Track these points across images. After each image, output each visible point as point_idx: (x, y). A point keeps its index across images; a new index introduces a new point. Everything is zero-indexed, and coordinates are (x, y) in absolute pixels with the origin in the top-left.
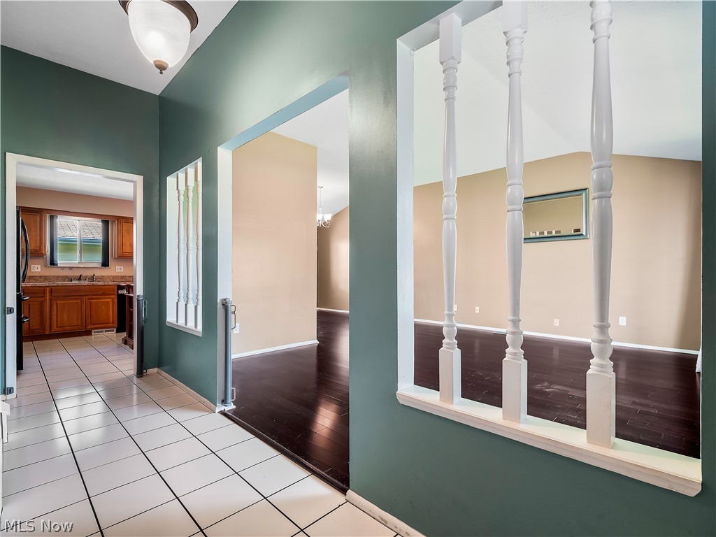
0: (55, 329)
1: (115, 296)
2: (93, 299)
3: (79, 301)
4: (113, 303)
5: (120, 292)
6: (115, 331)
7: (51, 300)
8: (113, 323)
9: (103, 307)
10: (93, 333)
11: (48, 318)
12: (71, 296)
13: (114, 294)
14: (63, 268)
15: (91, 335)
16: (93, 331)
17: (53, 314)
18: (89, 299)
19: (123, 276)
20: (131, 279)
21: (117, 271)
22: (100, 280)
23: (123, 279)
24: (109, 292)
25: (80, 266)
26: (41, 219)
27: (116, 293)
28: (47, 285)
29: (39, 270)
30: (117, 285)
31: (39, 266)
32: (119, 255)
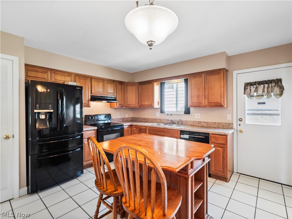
5: (182, 136)
19: (200, 122)
20: (205, 125)
21: (196, 117)
22: (185, 123)
23: (200, 124)
24: (174, 135)
25: (175, 114)
26: (152, 86)
27: (179, 136)
28: (147, 126)
29: (159, 115)
30: (180, 130)
31: (159, 113)
32: (190, 105)
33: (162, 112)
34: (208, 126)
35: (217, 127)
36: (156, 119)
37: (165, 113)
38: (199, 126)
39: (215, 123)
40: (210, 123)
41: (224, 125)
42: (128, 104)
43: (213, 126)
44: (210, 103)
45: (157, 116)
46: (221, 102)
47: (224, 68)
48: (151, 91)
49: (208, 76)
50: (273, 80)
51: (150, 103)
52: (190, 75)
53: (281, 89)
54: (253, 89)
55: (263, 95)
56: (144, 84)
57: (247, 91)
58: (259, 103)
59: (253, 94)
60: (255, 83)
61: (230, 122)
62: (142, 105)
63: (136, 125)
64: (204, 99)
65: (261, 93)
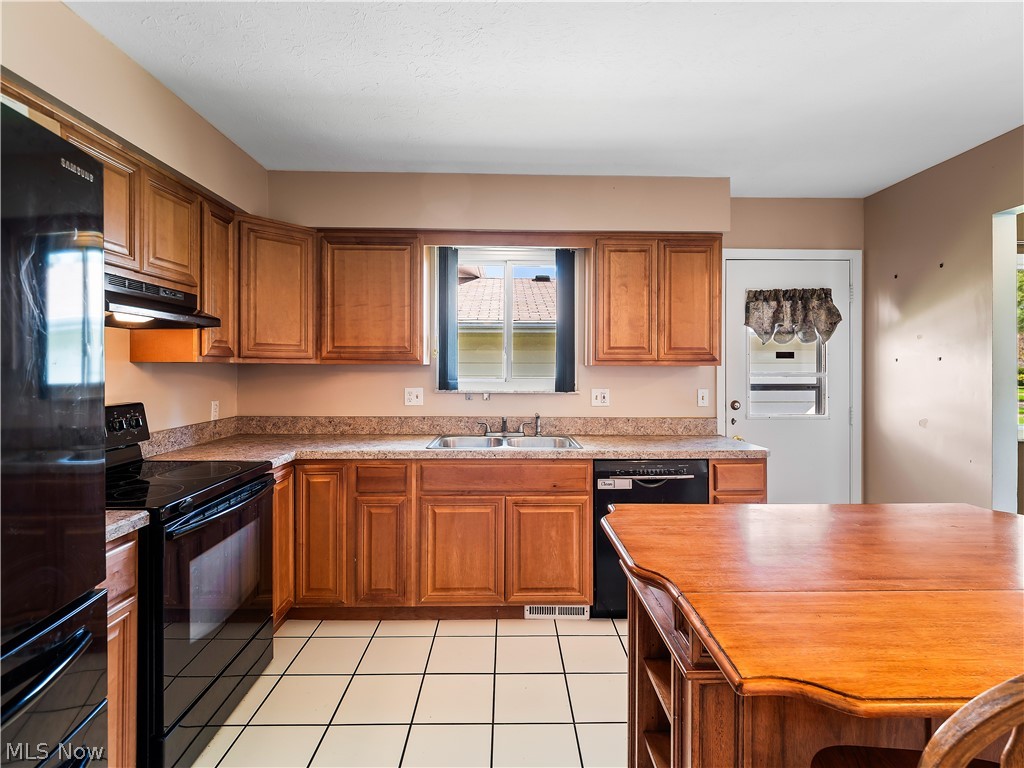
0: (430, 596)
1: (587, 499)
2: (524, 504)
3: (488, 511)
4: (581, 519)
5: (603, 484)
6: (587, 615)
7: (420, 500)
8: (581, 591)
9: (553, 534)
10: (527, 614)
11: (412, 556)
12: (469, 493)
13: (583, 492)
14: (468, 396)
15: (521, 616)
16: (527, 607)
17: (424, 546)
18: (516, 504)
19: (611, 419)
20: (630, 430)
21: (595, 403)
22: (553, 429)
23: (607, 428)
24: (569, 483)
25: (505, 391)
26: (413, 259)
27: (589, 487)
28: (412, 456)
29: (420, 402)
30: (594, 460)
31: (420, 391)
32: (601, 356)
33: (445, 384)
34: (639, 433)
35: (670, 432)
36: (404, 420)
37: (460, 389)
39: (663, 420)
40: (648, 419)
41: (692, 427)
42: (257, 344)
43: (657, 432)
44: (675, 348)
45: (410, 404)
46: (711, 346)
47: (721, 234)
48: (407, 285)
49: (671, 252)
50: (814, 291)
51: (395, 342)
52: (600, 239)
53: (834, 317)
54: (766, 311)
55: (792, 332)
56: (358, 244)
57: (755, 315)
58: (780, 355)
59: (767, 325)
60: (775, 295)
61: (710, 414)
62: (342, 350)
63: (333, 457)
64: (655, 336)
65: (787, 324)
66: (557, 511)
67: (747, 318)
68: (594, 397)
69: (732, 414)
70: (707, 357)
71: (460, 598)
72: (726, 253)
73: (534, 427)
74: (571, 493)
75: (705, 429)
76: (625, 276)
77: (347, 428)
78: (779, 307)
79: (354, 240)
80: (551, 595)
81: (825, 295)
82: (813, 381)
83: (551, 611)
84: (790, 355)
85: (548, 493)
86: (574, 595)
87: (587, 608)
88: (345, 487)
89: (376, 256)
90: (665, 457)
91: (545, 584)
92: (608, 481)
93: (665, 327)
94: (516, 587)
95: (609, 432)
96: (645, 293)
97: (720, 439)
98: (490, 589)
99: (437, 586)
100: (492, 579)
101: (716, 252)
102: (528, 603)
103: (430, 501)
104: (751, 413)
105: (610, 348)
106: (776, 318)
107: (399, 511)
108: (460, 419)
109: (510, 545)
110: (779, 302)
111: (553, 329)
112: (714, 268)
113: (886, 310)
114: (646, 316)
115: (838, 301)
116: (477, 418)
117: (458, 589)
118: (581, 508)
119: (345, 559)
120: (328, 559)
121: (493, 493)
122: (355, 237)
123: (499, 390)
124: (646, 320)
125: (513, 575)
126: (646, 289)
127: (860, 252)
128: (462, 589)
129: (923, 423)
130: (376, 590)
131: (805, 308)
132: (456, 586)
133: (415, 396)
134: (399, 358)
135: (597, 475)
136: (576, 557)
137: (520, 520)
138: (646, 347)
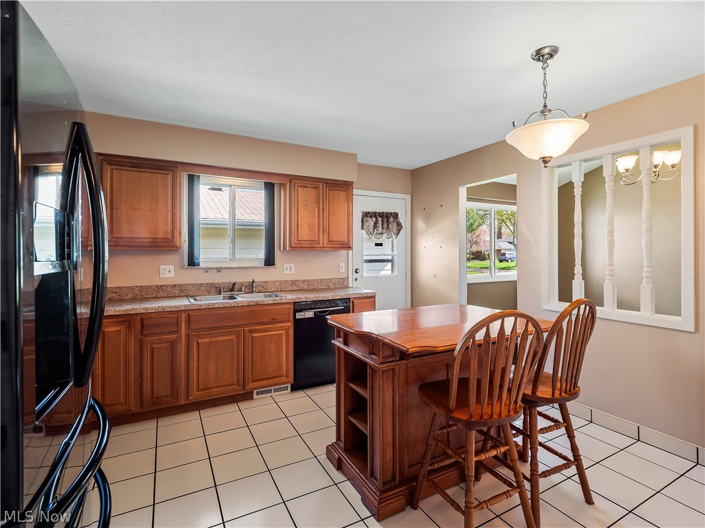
0: (196, 395)
1: (290, 324)
2: (255, 331)
3: (233, 337)
4: (287, 336)
5: (299, 315)
6: (289, 390)
7: (188, 336)
8: (287, 376)
9: (272, 346)
10: (255, 396)
11: (183, 372)
12: (220, 328)
13: (288, 321)
14: (207, 270)
15: (252, 398)
16: (255, 392)
17: (191, 365)
18: (250, 331)
19: (295, 281)
20: (305, 287)
21: (286, 272)
23: (294, 286)
24: (281, 316)
25: (232, 266)
26: (174, 181)
27: (291, 318)
28: (183, 308)
29: (172, 275)
30: (294, 303)
31: (172, 267)
32: (293, 245)
33: (192, 262)
34: (310, 288)
35: (326, 286)
36: (159, 288)
38: (293, 290)
39: (322, 280)
40: (314, 280)
41: (337, 283)
43: (320, 287)
44: (331, 241)
45: (164, 276)
46: (348, 240)
47: (353, 182)
48: (170, 197)
49: (329, 189)
50: (391, 213)
51: (160, 235)
52: (292, 179)
53: (400, 226)
54: (371, 222)
55: (382, 234)
56: (132, 167)
57: (366, 224)
58: (377, 245)
59: (371, 230)
60: (375, 215)
61: (345, 276)
62: (119, 240)
63: (124, 313)
64: (321, 235)
65: (380, 229)
66: (274, 333)
67: (362, 226)
68: (285, 269)
69: (356, 275)
70: (347, 246)
71: (216, 392)
72: (355, 191)
73: (251, 287)
74: (282, 322)
75: (343, 284)
76: (306, 201)
77: (114, 295)
78: (377, 220)
79: (129, 164)
80: (271, 381)
81: (396, 215)
82: (390, 258)
83: (269, 391)
84: (381, 245)
85: (268, 324)
86: (284, 379)
87: (289, 386)
88: (133, 332)
89: (146, 177)
90: (330, 298)
91: (267, 376)
92: (301, 314)
93: (327, 230)
94: (250, 380)
95: (294, 288)
96: (317, 211)
97: (349, 289)
98: (234, 384)
99: (200, 388)
100: (235, 378)
101: (351, 191)
102: (256, 389)
103: (195, 335)
104: (365, 275)
105: (298, 241)
106: (375, 226)
107: (173, 344)
108: (201, 285)
109: (246, 356)
110: (376, 218)
111: (227, 225)
112: (349, 199)
113: (420, 224)
114: (317, 223)
115: (401, 219)
116: (213, 284)
117: (214, 388)
118: (287, 330)
119: (133, 380)
120: (120, 383)
121: (235, 326)
122: (131, 162)
123: (228, 266)
124: (317, 226)
125: (249, 374)
126: (317, 208)
127: (410, 196)
128: (217, 387)
129: (435, 276)
130: (157, 397)
131: (388, 222)
132: (213, 385)
133: (168, 271)
134: (162, 245)
135: (296, 311)
136: (284, 357)
137: (252, 341)
138: (317, 240)
